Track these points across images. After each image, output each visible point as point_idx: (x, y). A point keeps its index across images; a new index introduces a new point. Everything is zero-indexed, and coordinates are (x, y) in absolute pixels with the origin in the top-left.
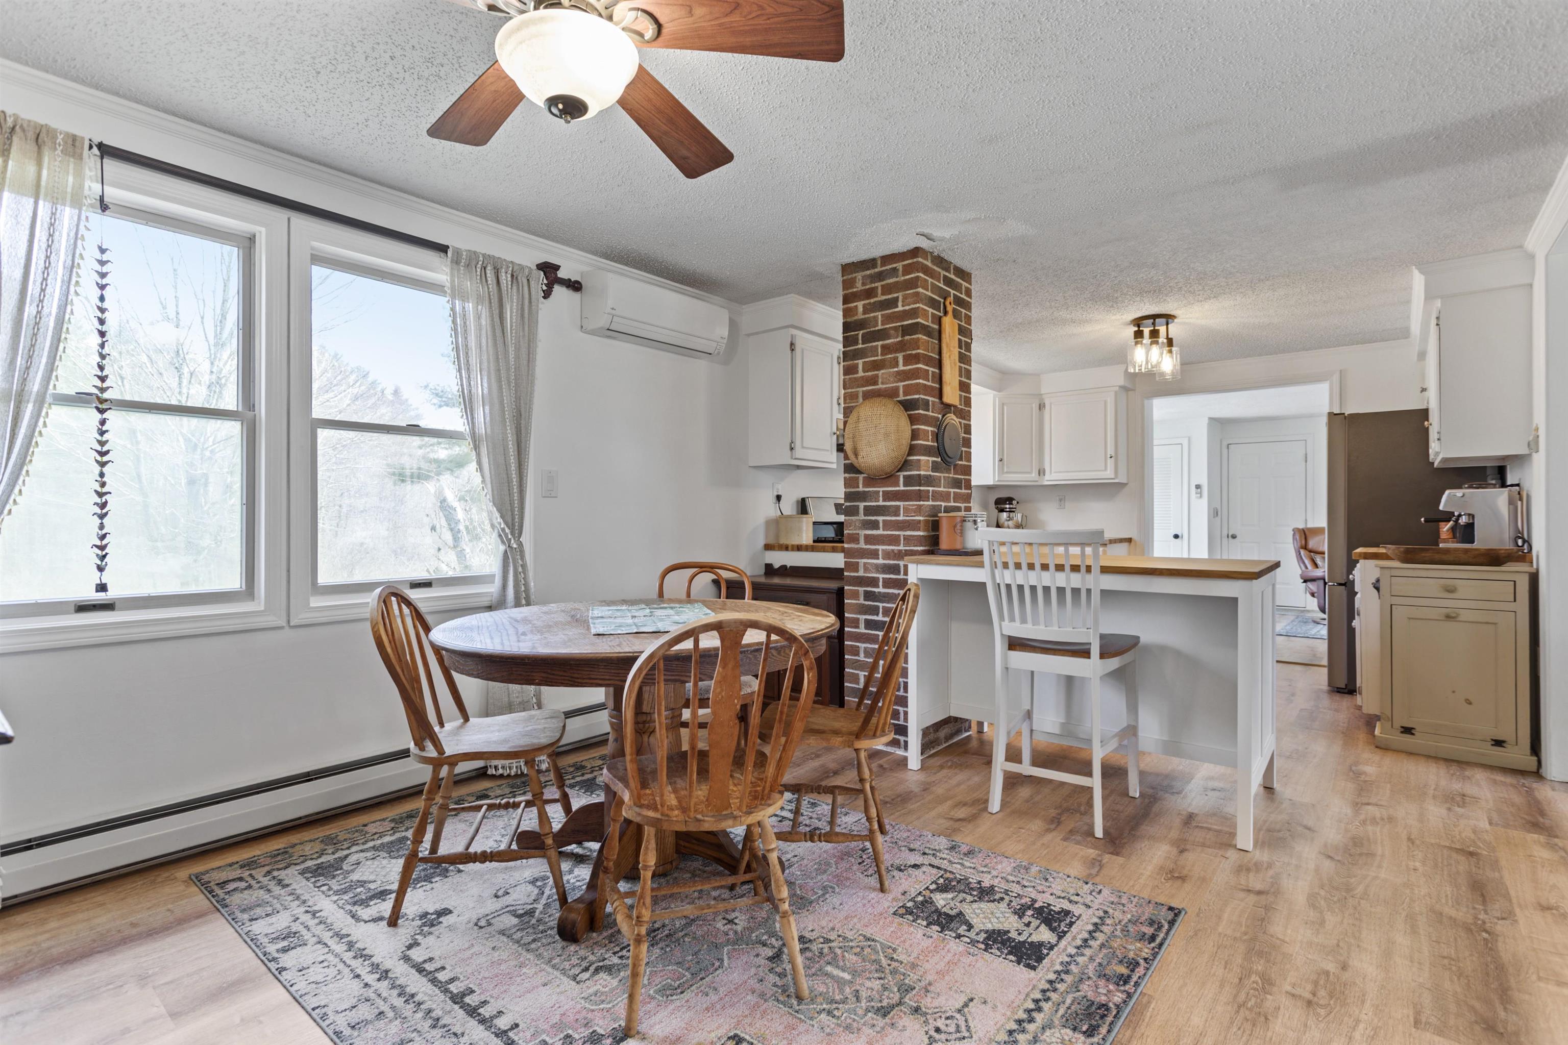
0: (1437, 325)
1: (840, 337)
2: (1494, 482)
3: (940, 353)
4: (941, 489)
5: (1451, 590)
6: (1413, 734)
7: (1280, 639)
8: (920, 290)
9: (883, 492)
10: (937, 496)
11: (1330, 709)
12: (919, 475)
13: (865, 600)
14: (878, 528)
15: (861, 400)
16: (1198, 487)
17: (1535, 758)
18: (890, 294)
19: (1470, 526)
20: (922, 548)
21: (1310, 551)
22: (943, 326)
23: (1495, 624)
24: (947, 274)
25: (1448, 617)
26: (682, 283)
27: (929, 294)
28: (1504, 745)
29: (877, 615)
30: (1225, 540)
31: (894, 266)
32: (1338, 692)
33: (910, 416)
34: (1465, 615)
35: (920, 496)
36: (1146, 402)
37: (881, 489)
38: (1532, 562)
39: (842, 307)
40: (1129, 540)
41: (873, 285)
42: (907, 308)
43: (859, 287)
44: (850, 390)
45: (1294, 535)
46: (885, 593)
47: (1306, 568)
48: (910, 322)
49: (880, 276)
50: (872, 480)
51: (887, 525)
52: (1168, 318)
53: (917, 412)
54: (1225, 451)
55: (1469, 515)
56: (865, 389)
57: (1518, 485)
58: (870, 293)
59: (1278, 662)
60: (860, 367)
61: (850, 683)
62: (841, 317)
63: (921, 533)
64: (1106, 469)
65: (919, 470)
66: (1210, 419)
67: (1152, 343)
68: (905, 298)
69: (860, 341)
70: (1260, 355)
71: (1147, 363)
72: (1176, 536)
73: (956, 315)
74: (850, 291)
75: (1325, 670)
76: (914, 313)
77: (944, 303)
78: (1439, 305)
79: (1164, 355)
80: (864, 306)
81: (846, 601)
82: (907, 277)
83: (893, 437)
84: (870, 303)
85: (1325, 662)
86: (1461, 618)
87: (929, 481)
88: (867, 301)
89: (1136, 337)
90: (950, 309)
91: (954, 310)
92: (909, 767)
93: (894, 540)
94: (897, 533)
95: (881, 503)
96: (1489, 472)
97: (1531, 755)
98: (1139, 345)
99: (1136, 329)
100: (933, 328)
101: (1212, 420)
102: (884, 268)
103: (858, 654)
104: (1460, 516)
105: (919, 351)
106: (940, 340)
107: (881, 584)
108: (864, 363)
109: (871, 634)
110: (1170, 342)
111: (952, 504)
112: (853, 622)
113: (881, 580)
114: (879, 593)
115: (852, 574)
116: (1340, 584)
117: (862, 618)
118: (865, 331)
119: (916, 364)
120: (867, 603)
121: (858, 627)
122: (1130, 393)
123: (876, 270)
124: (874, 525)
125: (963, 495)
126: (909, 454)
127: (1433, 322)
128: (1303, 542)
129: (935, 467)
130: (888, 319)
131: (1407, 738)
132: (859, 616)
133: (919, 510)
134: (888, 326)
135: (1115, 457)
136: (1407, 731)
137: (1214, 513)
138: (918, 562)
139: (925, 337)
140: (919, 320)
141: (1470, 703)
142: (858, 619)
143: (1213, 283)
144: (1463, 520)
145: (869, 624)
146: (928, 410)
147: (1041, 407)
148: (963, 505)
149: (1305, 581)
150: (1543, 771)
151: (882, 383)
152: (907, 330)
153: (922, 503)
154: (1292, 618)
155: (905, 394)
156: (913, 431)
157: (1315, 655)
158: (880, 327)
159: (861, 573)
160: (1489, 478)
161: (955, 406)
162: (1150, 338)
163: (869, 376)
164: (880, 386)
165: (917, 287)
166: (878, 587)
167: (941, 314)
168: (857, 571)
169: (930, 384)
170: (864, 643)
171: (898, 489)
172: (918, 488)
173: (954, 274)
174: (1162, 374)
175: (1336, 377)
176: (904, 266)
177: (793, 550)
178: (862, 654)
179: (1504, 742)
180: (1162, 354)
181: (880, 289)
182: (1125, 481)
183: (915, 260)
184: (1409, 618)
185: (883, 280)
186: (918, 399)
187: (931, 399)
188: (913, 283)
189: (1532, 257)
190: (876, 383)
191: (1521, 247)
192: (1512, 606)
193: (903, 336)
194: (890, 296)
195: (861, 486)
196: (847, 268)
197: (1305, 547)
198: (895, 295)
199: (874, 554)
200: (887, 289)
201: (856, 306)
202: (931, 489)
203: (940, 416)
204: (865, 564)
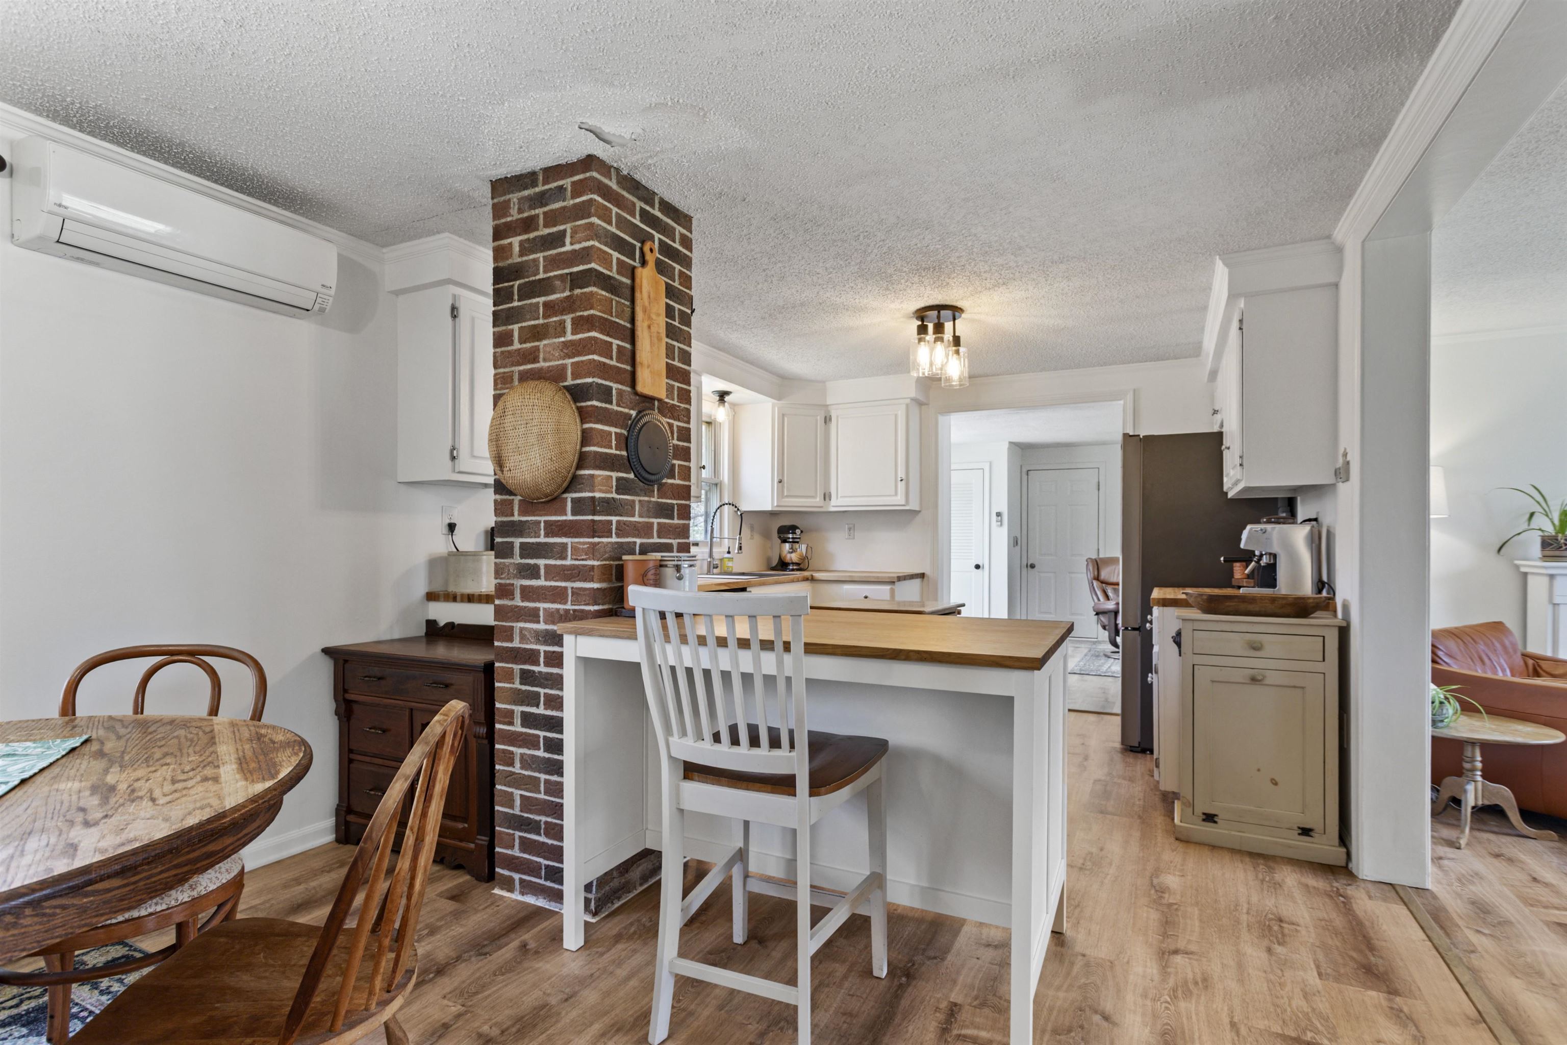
0: (1240, 329)
1: (490, 289)
2: (1284, 515)
3: (633, 320)
4: (636, 519)
5: (1256, 647)
6: (1215, 822)
7: (1073, 679)
8: (595, 220)
9: (545, 522)
10: (623, 530)
11: (1124, 778)
12: (593, 498)
13: (521, 684)
14: (538, 577)
15: (516, 383)
16: (999, 514)
17: (1344, 850)
18: (555, 226)
19: (1272, 568)
20: (596, 608)
21: (1102, 582)
22: (638, 280)
23: (1303, 688)
24: (648, 208)
25: (1254, 680)
26: (249, 195)
27: (613, 229)
28: (1312, 834)
29: (538, 706)
30: (1024, 570)
31: (560, 183)
32: (1131, 751)
33: (580, 410)
34: (1272, 678)
35: (595, 530)
36: (941, 419)
37: (543, 519)
38: (1335, 611)
39: (491, 245)
40: (922, 576)
41: (533, 212)
42: (577, 247)
43: (514, 215)
44: (502, 370)
45: (1087, 565)
46: (548, 673)
47: (1099, 600)
48: (581, 268)
49: (541, 200)
50: (531, 504)
51: (552, 573)
52: (955, 311)
53: (589, 403)
54: (1025, 477)
55: (1270, 554)
56: (522, 368)
57: (1316, 520)
58: (528, 224)
59: (1070, 710)
60: (516, 334)
61: (502, 806)
62: (491, 259)
63: (596, 585)
64: (896, 494)
65: (593, 491)
66: (1010, 443)
67: (936, 340)
68: (574, 231)
69: (516, 297)
70: (1055, 369)
71: (931, 364)
72: (977, 567)
73: (661, 268)
74: (503, 221)
75: (1118, 720)
76: (584, 255)
77: (641, 249)
78: (1242, 305)
79: (950, 357)
80: (521, 243)
81: (497, 684)
82: (578, 200)
83: (550, 439)
84: (528, 239)
85: (1118, 709)
86: (1268, 681)
87: (609, 506)
88: (525, 237)
89: (919, 333)
90: (649, 257)
91: (658, 260)
92: (565, 946)
93: (558, 595)
94: (563, 584)
95: (542, 539)
96: (1280, 504)
97: (1340, 845)
98: (922, 343)
99: (920, 323)
100: (621, 283)
101: (1013, 444)
102: (547, 187)
103: (512, 764)
104: (1261, 556)
105: (592, 312)
106: (633, 301)
107: (542, 660)
108: (521, 329)
109: (530, 735)
110: (957, 341)
111: (656, 540)
112: (505, 717)
113: (542, 654)
114: (540, 672)
115: (505, 644)
116: (1134, 629)
117: (518, 709)
118: (522, 281)
119: (589, 331)
120: (524, 688)
121: (511, 723)
122: (923, 407)
123: (537, 190)
124: (533, 572)
125: (677, 527)
126: (579, 466)
127: (1235, 325)
128: (1096, 573)
129: (623, 486)
130: (552, 263)
131: (1209, 827)
132: (513, 707)
133: (593, 550)
134: (552, 274)
135: (906, 480)
136: (1210, 818)
137: (1015, 542)
138: (577, 633)
139: (604, 293)
140: (593, 265)
141: (1276, 784)
142: (512, 712)
143: (1000, 261)
144: (1265, 560)
145: (528, 720)
146: (611, 403)
147: (827, 420)
148: (675, 542)
149: (1097, 614)
150: (1353, 866)
151: (545, 360)
152: (577, 281)
153: (596, 540)
154: (1086, 651)
155: (575, 376)
156: (584, 431)
157: (1106, 700)
158: (541, 276)
159: (516, 644)
160: (1280, 510)
161: (660, 400)
162: (934, 333)
163: (526, 349)
164: (542, 364)
165: (589, 216)
166: (539, 665)
167: (637, 264)
168: (511, 640)
169: (613, 363)
170: (520, 747)
171: (564, 518)
172: (590, 517)
173: (660, 210)
174: (948, 380)
175: (1130, 397)
176: (573, 183)
177: (462, 601)
178: (518, 764)
179: (1311, 830)
180: (947, 356)
181: (541, 217)
182: (917, 509)
183: (588, 175)
184: (1213, 681)
185: (546, 205)
186: (591, 384)
187: (615, 386)
188: (582, 211)
189: (1339, 250)
190: (535, 360)
191: (1329, 237)
192: (1320, 667)
193: (571, 290)
194: (554, 229)
195: (516, 513)
196: (501, 186)
197: (1097, 578)
198: (562, 228)
199: (533, 615)
200: (552, 219)
201: (511, 244)
202: (614, 519)
203: (633, 413)
204: (521, 629)
